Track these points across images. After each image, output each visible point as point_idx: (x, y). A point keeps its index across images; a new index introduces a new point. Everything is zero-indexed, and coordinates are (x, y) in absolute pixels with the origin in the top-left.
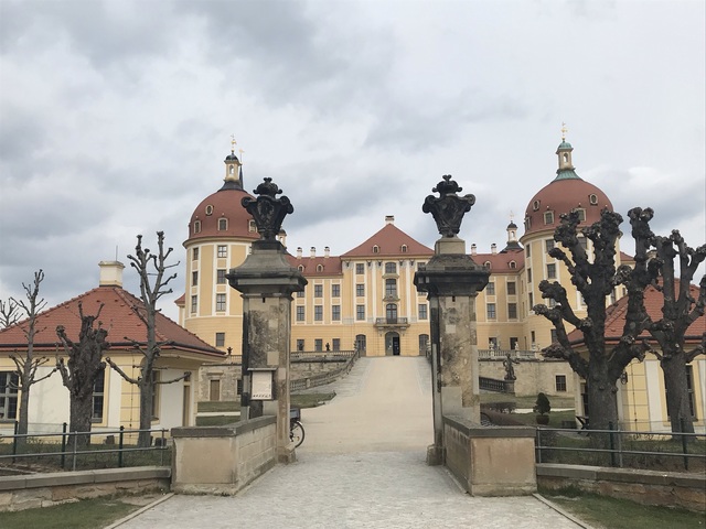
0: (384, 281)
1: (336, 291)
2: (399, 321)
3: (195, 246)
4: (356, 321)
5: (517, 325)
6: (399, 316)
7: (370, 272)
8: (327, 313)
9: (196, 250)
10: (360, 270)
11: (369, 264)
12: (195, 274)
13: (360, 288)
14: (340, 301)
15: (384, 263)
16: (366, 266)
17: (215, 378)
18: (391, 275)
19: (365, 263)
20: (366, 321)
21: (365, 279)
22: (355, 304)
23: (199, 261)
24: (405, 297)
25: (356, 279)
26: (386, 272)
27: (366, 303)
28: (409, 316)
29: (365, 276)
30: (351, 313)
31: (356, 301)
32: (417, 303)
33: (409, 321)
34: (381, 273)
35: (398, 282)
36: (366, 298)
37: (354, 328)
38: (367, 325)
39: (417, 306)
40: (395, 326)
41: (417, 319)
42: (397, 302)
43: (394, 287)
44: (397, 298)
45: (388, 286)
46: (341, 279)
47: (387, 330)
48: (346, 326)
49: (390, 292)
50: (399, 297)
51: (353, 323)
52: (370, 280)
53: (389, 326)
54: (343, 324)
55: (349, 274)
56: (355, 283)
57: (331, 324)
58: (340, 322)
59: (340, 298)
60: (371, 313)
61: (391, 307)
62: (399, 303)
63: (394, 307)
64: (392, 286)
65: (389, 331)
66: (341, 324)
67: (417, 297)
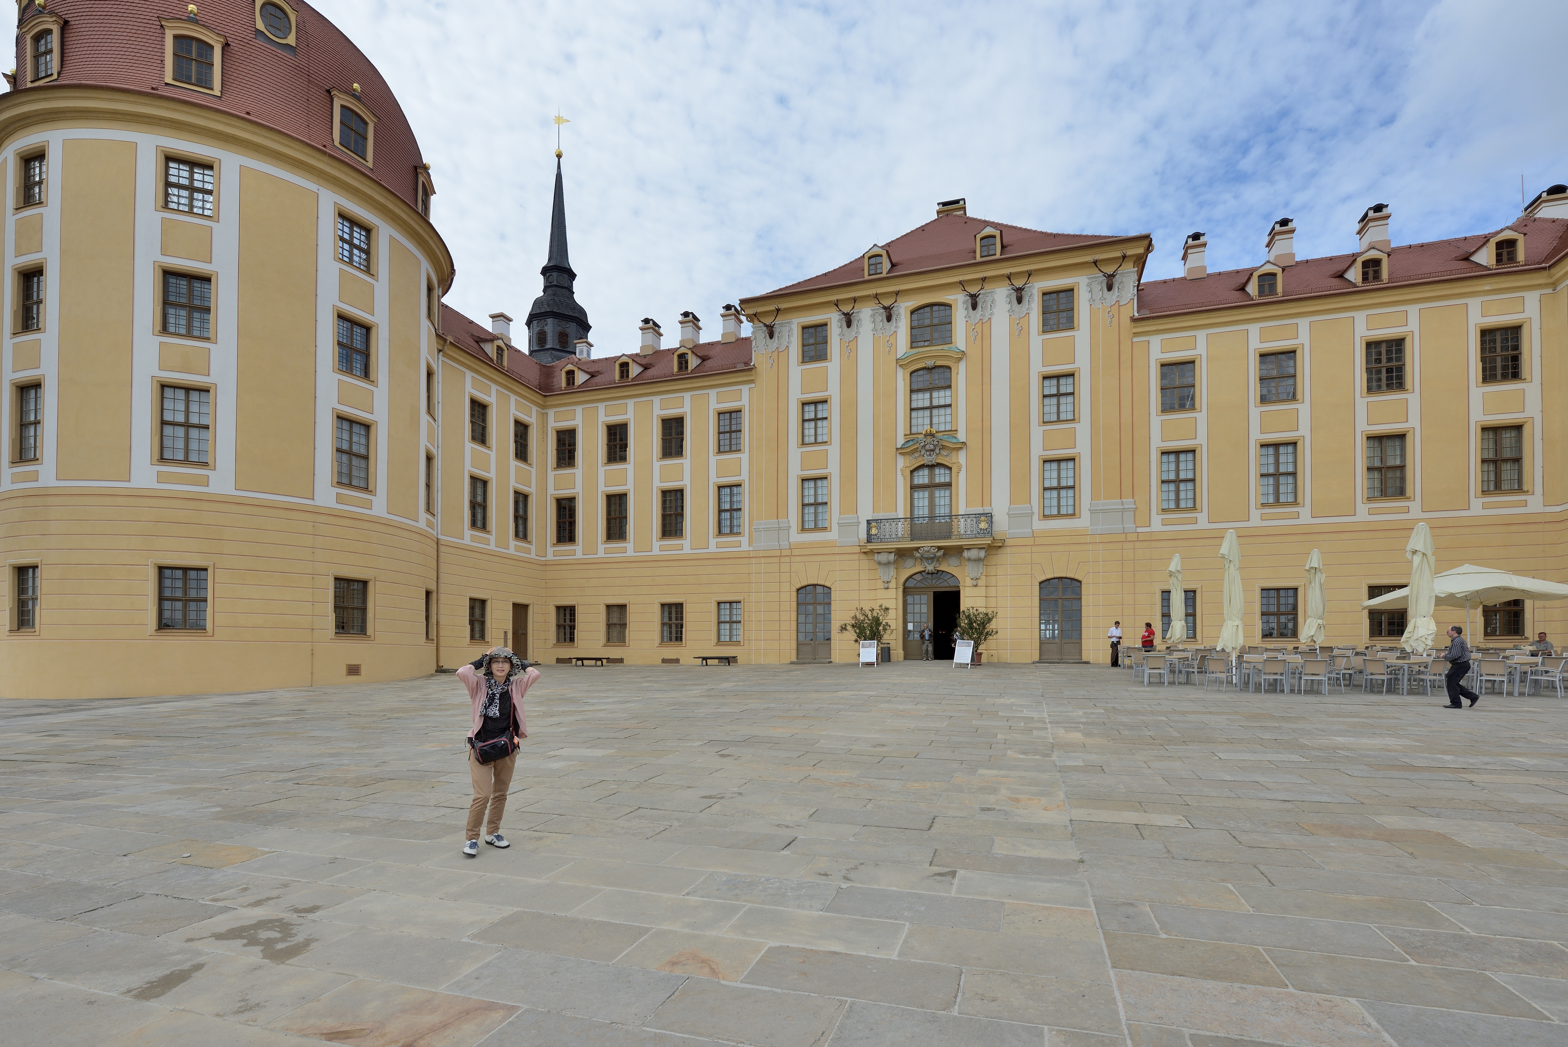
0: (901, 380)
1: (729, 430)
2: (961, 526)
4: (796, 537)
5: (1527, 522)
6: (961, 508)
7: (850, 349)
8: (700, 511)
10: (815, 345)
11: (848, 321)
13: (815, 416)
14: (742, 465)
15: (904, 308)
16: (835, 329)
18: (931, 354)
19: (833, 318)
20: (832, 535)
21: (830, 376)
22: (795, 471)
24: (984, 430)
25: (798, 382)
26: (914, 342)
27: (833, 469)
28: (1000, 504)
29: (833, 366)
30: (779, 510)
31: (798, 460)
32: (1037, 451)
33: (1002, 525)
34: (892, 346)
35: (961, 375)
36: (834, 449)
37: (787, 559)
38: (836, 550)
39: (1036, 465)
40: (940, 548)
41: (1036, 517)
42: (954, 453)
43: (940, 397)
44: (955, 441)
45: (920, 395)
46: (745, 389)
47: (909, 562)
48: (761, 554)
49: (927, 421)
50: (962, 437)
51: (784, 544)
52: (849, 379)
53: (917, 549)
54: (751, 549)
55: (775, 364)
56: (796, 394)
57: (712, 548)
58: (744, 540)
59: (744, 457)
60: (851, 505)
61: (932, 476)
62: (962, 457)
63: (941, 476)
64: (935, 394)
65: (919, 568)
66: (745, 546)
67: (1037, 432)
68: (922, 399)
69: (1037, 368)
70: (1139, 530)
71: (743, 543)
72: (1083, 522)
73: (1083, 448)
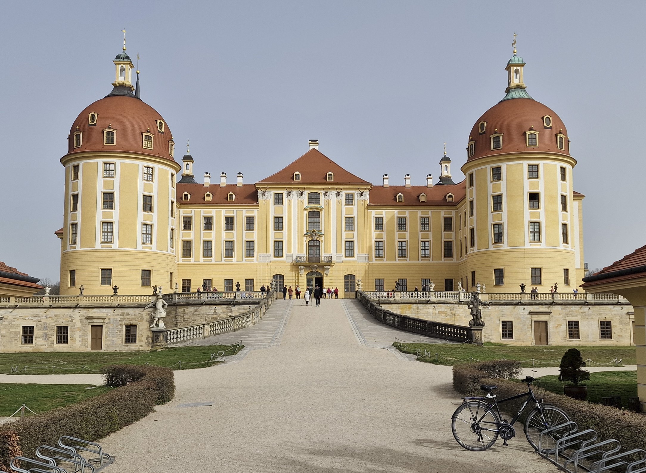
0: (306, 214)
1: (250, 223)
2: (323, 259)
3: (75, 163)
4: (273, 259)
5: (453, 265)
6: (323, 253)
7: (290, 202)
8: (240, 249)
9: (76, 168)
10: (279, 199)
11: (289, 194)
12: (75, 197)
13: (279, 222)
14: (253, 236)
15: (306, 193)
16: (285, 196)
17: (97, 322)
18: (314, 207)
19: (285, 192)
20: (284, 259)
21: (283, 210)
22: (272, 239)
23: (80, 181)
24: (329, 231)
25: (274, 210)
26: (309, 203)
27: (285, 239)
28: (334, 254)
29: (285, 206)
30: (267, 249)
31: (273, 235)
32: (344, 239)
33: (334, 259)
34: (303, 204)
35: (323, 215)
36: (285, 232)
37: (270, 266)
38: (286, 264)
39: (343, 243)
40: (317, 265)
41: (343, 257)
42: (321, 237)
43: (316, 220)
44: (321, 234)
45: (311, 219)
46: (255, 210)
47: (308, 269)
48: (261, 264)
49: (313, 227)
50: (323, 232)
51: (269, 261)
52: (290, 212)
53: (311, 265)
54: (258, 262)
55: (266, 204)
56: (273, 215)
57: (244, 261)
58: (255, 259)
59: (255, 232)
60: (290, 250)
61: (314, 243)
62: (323, 238)
63: (317, 244)
64: (315, 219)
65: (311, 271)
66: (255, 262)
67: (344, 233)
68: (312, 220)
69: (344, 215)
70: (370, 262)
71: (254, 260)
72: (355, 259)
73: (355, 239)
